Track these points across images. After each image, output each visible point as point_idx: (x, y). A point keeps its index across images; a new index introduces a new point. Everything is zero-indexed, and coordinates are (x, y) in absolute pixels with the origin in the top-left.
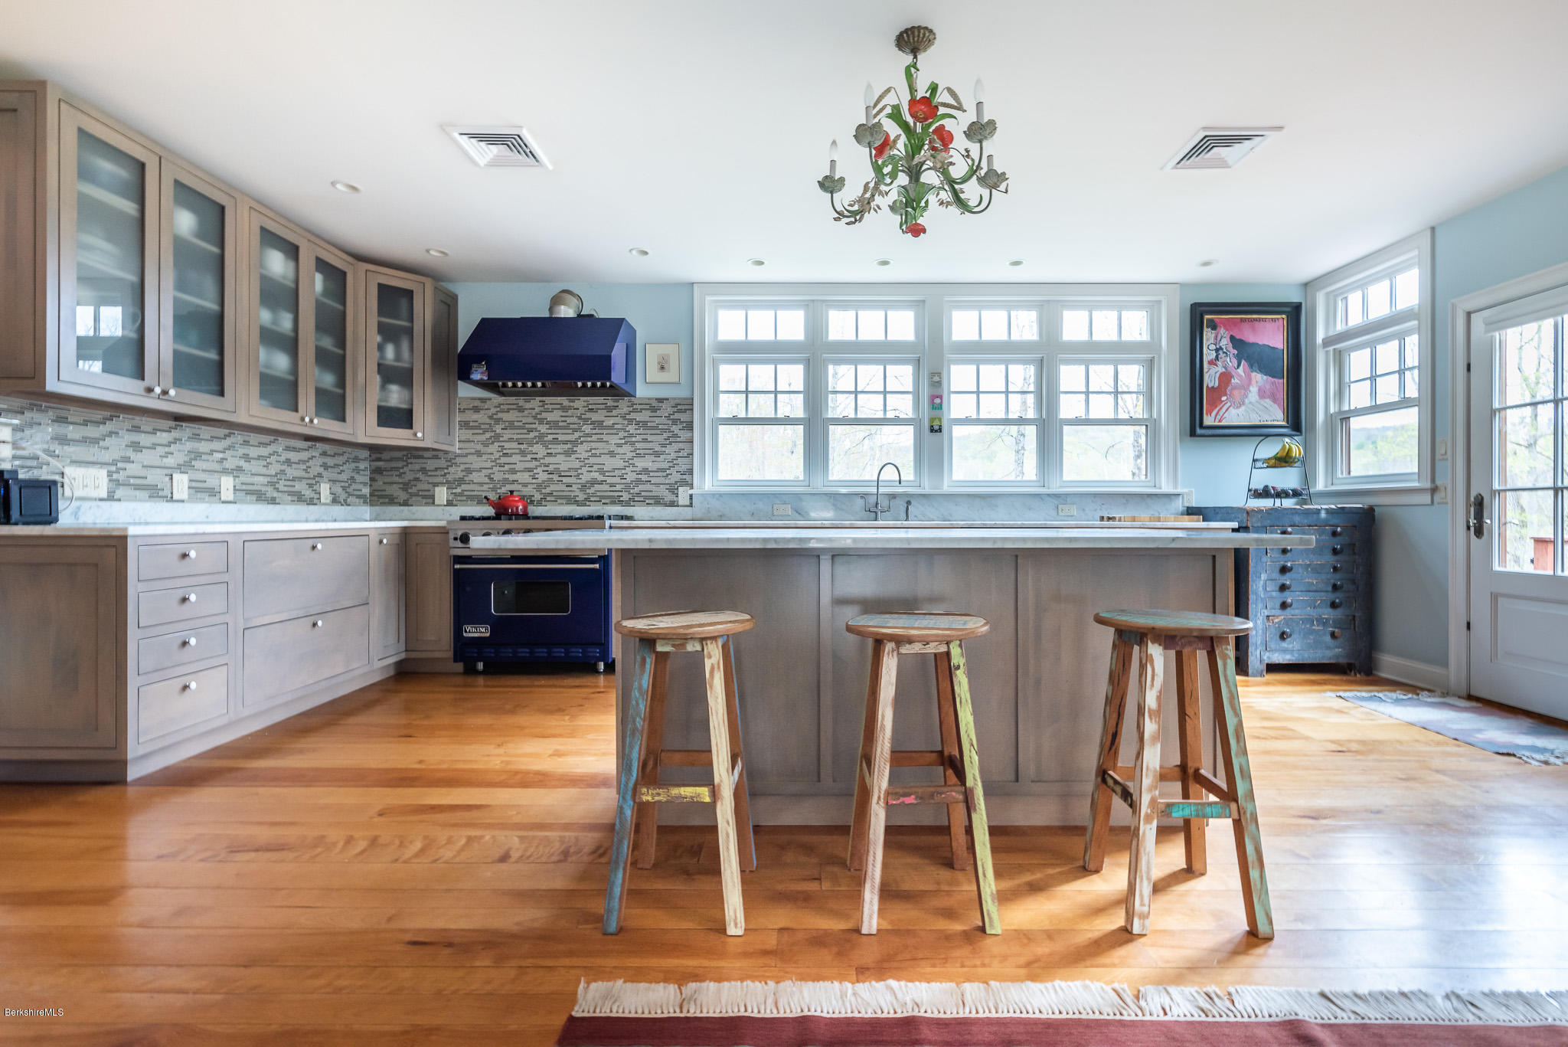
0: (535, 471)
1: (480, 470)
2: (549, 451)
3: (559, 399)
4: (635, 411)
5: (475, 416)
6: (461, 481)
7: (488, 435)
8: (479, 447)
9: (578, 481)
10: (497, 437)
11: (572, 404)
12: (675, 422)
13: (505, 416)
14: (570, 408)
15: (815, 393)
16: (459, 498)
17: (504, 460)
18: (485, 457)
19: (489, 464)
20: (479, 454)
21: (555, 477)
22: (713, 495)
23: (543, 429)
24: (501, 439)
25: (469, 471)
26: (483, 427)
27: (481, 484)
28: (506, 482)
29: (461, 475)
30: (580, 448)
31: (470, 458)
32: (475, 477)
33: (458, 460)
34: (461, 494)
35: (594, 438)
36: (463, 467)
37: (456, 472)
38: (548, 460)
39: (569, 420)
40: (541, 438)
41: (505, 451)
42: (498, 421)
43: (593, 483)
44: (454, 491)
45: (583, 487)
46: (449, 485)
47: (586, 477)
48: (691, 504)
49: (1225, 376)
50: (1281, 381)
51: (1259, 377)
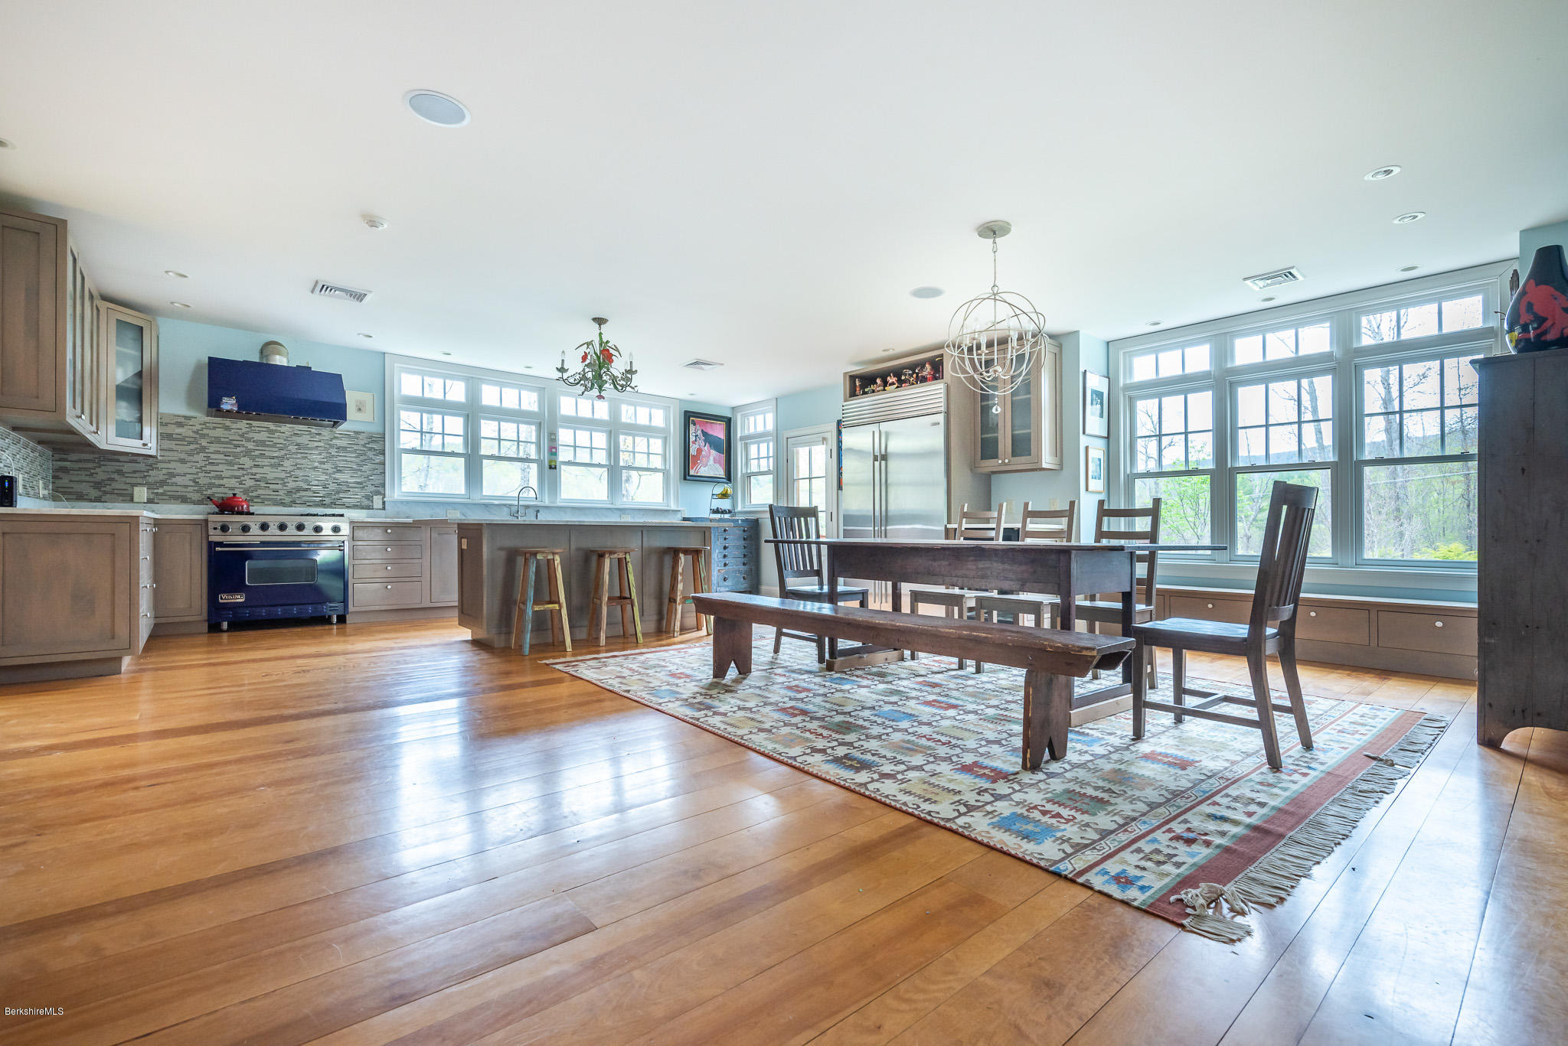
0: (242, 478)
1: (184, 475)
2: (256, 463)
3: (266, 424)
4: (336, 438)
5: (179, 430)
6: (163, 483)
7: (192, 447)
8: (183, 456)
9: (285, 488)
10: (203, 449)
11: (279, 429)
12: (370, 449)
13: (212, 433)
14: (276, 431)
15: (472, 439)
16: (160, 497)
17: (209, 468)
18: (189, 465)
19: (194, 470)
20: (182, 461)
21: (263, 484)
22: (402, 502)
23: (250, 446)
24: (207, 451)
25: (172, 475)
26: (187, 439)
27: (186, 486)
28: (211, 486)
29: (161, 477)
30: (286, 463)
31: (172, 465)
32: (178, 480)
33: (160, 465)
34: (162, 494)
35: (299, 456)
36: (164, 471)
37: (156, 475)
38: (254, 470)
39: (275, 441)
40: (248, 453)
41: (210, 461)
42: (203, 436)
43: (299, 490)
44: (156, 491)
45: (289, 492)
46: (150, 486)
47: (291, 485)
48: (384, 508)
49: (699, 451)
50: (723, 456)
51: (713, 452)
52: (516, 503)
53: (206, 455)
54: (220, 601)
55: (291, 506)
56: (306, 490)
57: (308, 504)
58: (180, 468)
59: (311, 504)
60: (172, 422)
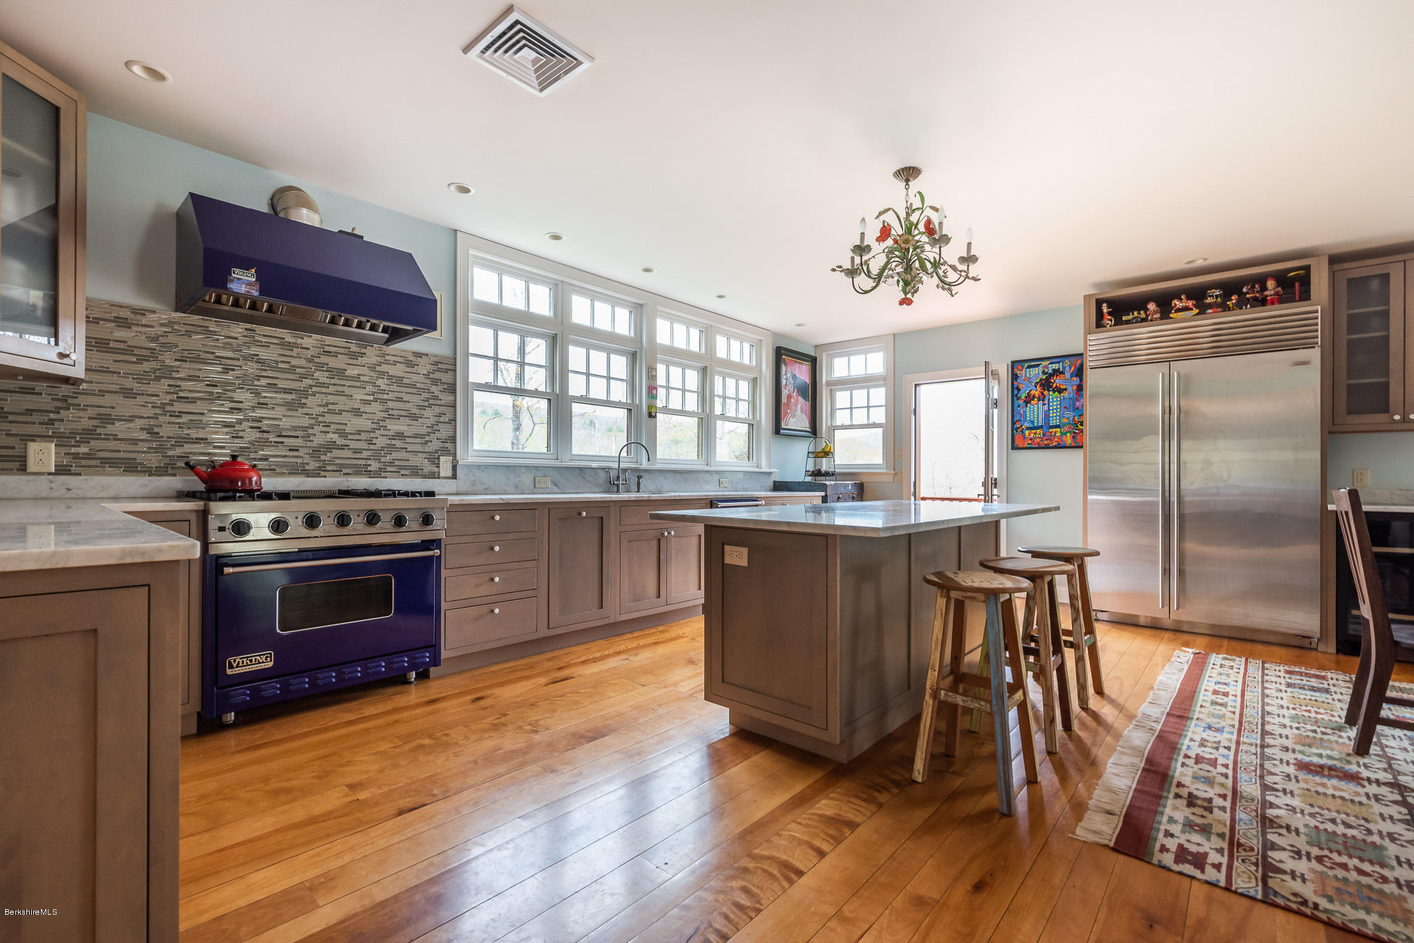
0: (238, 427)
1: (131, 419)
2: (262, 400)
3: (279, 332)
4: (387, 362)
5: (121, 334)
6: (88, 435)
7: (146, 366)
8: (129, 383)
9: (309, 444)
10: (166, 373)
11: (299, 341)
12: (435, 382)
13: (184, 343)
14: (296, 345)
16: (84, 462)
17: (178, 407)
18: (140, 400)
19: (149, 412)
20: (128, 393)
21: (272, 438)
22: (479, 467)
23: (251, 368)
24: (175, 375)
25: (107, 419)
26: (136, 351)
27: (135, 441)
28: (181, 441)
29: (87, 423)
30: (310, 401)
31: (108, 400)
32: (119, 428)
33: (82, 400)
34: (88, 456)
35: (331, 389)
36: (92, 412)
37: (73, 420)
38: (259, 413)
39: (294, 362)
40: (246, 382)
41: (181, 394)
42: (168, 347)
43: (331, 446)
44: (73, 450)
45: (316, 452)
46: (62, 440)
47: (319, 440)
48: (454, 477)
49: (789, 397)
50: (808, 404)
51: (801, 399)
52: (615, 465)
53: (172, 382)
54: (229, 672)
55: (319, 476)
56: (342, 447)
57: (345, 471)
58: (125, 407)
59: (349, 471)
60: (108, 316)
